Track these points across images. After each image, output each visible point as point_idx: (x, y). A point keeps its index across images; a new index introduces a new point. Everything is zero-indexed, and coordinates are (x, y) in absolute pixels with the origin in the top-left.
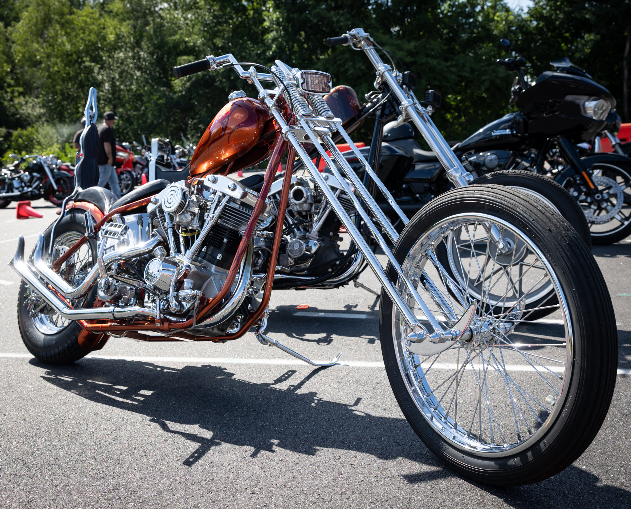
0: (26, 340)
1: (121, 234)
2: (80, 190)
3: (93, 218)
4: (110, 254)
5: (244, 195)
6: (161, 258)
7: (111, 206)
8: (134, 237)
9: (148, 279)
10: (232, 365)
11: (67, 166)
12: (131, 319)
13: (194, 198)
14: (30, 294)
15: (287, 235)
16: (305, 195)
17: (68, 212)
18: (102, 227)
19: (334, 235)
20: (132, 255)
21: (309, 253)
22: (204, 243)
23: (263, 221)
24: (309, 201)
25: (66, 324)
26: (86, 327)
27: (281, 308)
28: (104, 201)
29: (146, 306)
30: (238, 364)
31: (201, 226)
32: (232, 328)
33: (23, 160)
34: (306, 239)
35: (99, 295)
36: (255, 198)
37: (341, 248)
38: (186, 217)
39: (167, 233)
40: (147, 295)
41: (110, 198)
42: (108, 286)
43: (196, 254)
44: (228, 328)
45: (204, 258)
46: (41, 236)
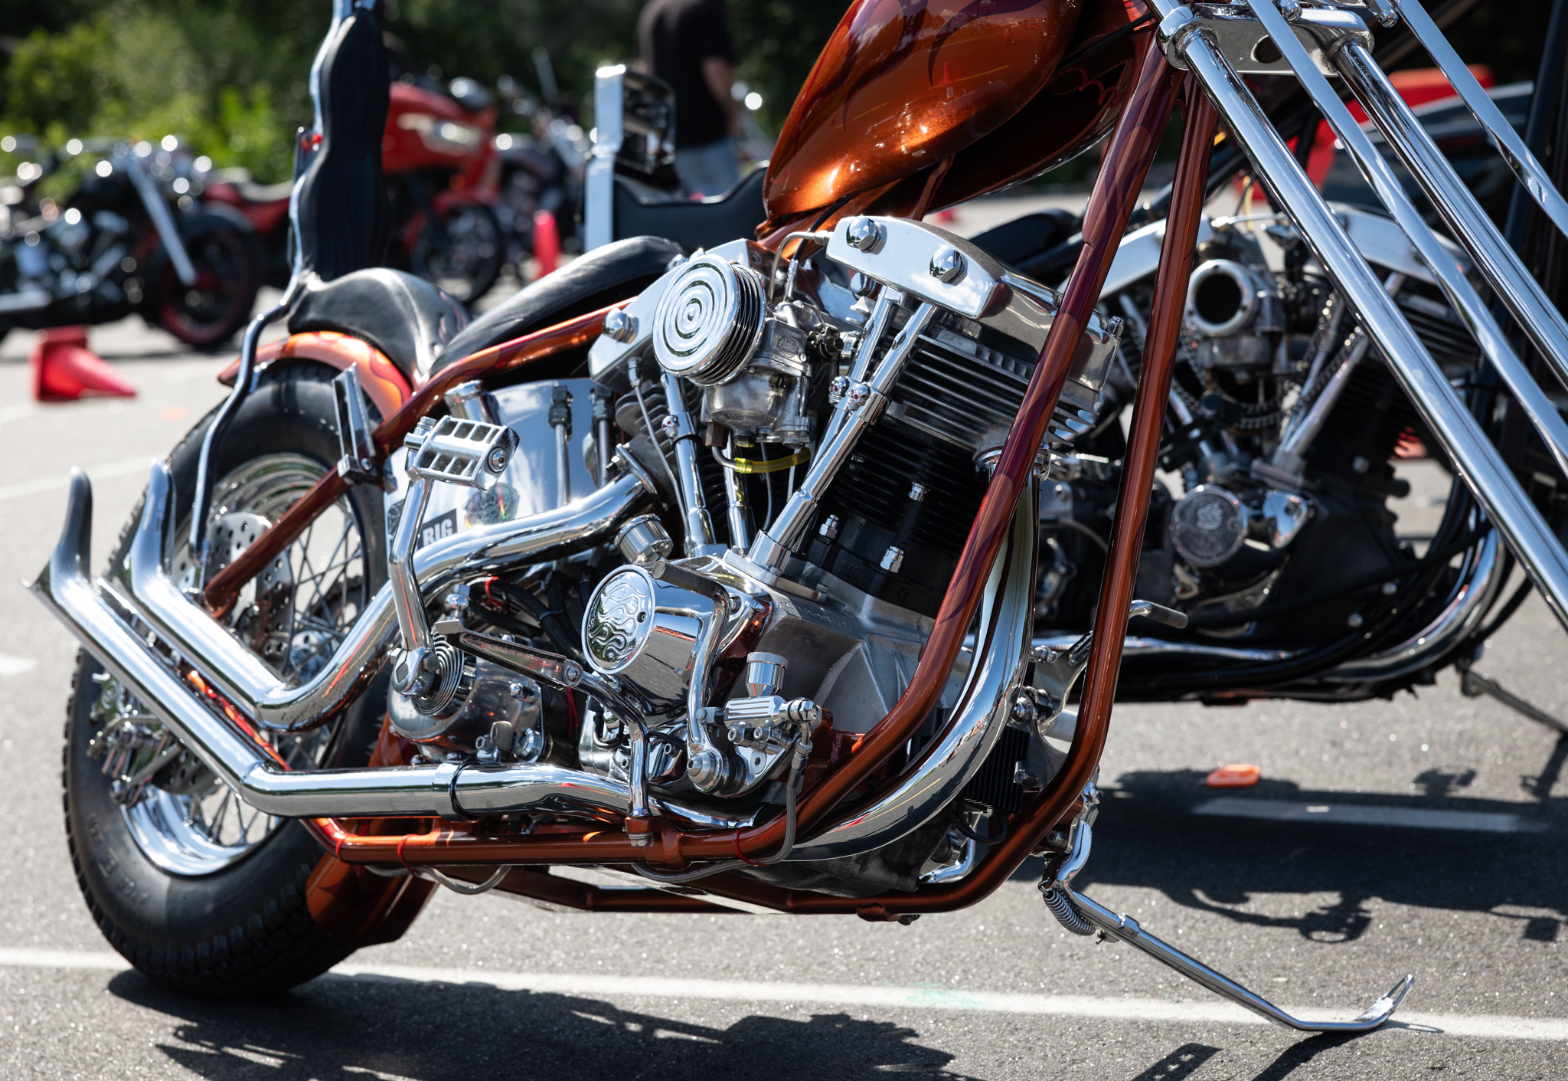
0: (97, 898)
1: (489, 466)
2: (314, 284)
3: (368, 401)
4: (439, 548)
5: (999, 300)
6: (648, 564)
7: (438, 349)
8: (533, 476)
9: (597, 650)
10: (937, 1015)
11: (234, 187)
12: (523, 814)
13: (785, 313)
14: (114, 710)
15: (1168, 469)
16: (1247, 300)
17: (263, 373)
18: (410, 437)
19: (1371, 470)
20: (529, 550)
21: (1263, 547)
22: (827, 503)
23: (1073, 410)
24: (1267, 325)
25: (256, 835)
26: (343, 848)
27: (1137, 783)
28: (412, 326)
29: (589, 764)
30: (965, 1013)
31: (817, 432)
32: (944, 859)
33: (56, 164)
34: (1252, 489)
35: (395, 718)
36: (1043, 314)
37: (1401, 528)
38: (753, 395)
39: (673, 462)
40: (590, 716)
41: (435, 317)
42: (432, 682)
43: (796, 548)
44: (928, 862)
45: (827, 565)
46: (158, 473)
